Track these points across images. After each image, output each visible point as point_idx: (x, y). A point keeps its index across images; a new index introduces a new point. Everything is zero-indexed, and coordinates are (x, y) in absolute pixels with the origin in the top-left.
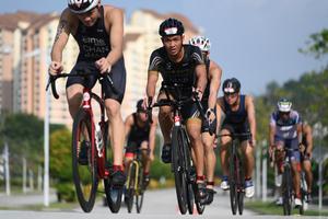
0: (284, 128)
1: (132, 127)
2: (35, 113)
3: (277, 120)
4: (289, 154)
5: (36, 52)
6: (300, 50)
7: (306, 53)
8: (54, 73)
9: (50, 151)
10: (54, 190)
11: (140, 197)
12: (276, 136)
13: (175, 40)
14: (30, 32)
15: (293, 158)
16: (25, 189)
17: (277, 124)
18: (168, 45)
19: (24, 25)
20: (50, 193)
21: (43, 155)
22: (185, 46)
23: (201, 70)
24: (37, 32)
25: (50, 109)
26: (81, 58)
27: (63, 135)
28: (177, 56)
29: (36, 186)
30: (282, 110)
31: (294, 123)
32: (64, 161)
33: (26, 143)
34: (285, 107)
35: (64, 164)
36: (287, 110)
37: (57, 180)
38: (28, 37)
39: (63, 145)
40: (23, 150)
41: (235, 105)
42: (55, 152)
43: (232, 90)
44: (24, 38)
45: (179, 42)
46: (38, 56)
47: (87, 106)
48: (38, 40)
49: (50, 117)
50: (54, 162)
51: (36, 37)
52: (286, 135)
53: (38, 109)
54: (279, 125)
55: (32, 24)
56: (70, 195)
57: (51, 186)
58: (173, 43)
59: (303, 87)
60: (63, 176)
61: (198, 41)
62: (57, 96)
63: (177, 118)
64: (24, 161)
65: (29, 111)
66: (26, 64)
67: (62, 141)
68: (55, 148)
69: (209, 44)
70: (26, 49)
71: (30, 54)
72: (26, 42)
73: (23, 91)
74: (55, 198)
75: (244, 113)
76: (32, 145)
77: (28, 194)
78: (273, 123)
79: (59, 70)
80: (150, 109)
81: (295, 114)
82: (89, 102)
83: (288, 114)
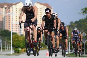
2: (9, 30)
5: (9, 13)
6: (79, 13)
7: (80, 14)
9: (13, 40)
10: (14, 50)
11: (38, 52)
14: (7, 8)
16: (6, 50)
19: (6, 6)
20: (13, 51)
21: (11, 41)
24: (9, 8)
25: (13, 29)
26: (27, 19)
27: (16, 35)
28: (49, 17)
29: (9, 49)
30: (75, 30)
31: (78, 33)
32: (16, 42)
33: (6, 38)
34: (76, 29)
35: (16, 43)
37: (14, 47)
38: (7, 10)
39: (16, 38)
40: (5, 40)
41: (63, 29)
42: (14, 40)
43: (62, 25)
44: (6, 10)
46: (9, 14)
48: (9, 10)
49: (12, 31)
50: (14, 43)
51: (9, 9)
53: (9, 29)
55: (8, 6)
56: (18, 51)
57: (13, 49)
58: (48, 14)
59: (80, 23)
60: (16, 46)
62: (21, 28)
63: (49, 33)
64: (6, 42)
65: (7, 29)
66: (6, 17)
67: (16, 37)
68: (14, 39)
70: (6, 13)
71: (7, 14)
72: (6, 11)
73: (5, 24)
74: (14, 52)
75: (65, 31)
76: (8, 38)
77: (7, 51)
78: (72, 33)
80: (42, 30)
82: (29, 29)
83: (76, 31)
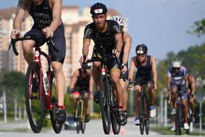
0: (176, 78)
1: (79, 78)
2: (22, 71)
3: (171, 73)
4: (180, 95)
8: (14, 38)
12: (171, 84)
13: (101, 17)
15: (183, 97)
16: (16, 119)
17: (172, 76)
18: (96, 20)
22: (108, 21)
23: (118, 37)
28: (103, 28)
29: (23, 116)
31: (183, 75)
33: (17, 90)
34: (177, 64)
36: (178, 66)
40: (15, 94)
41: (144, 62)
45: (104, 19)
47: (37, 60)
52: (178, 83)
54: (173, 76)
58: (100, 20)
61: (117, 19)
62: (17, 54)
63: (103, 70)
65: (19, 70)
69: (124, 21)
77: (18, 122)
78: (169, 75)
79: (18, 35)
81: (183, 68)
82: (39, 57)
83: (179, 68)
